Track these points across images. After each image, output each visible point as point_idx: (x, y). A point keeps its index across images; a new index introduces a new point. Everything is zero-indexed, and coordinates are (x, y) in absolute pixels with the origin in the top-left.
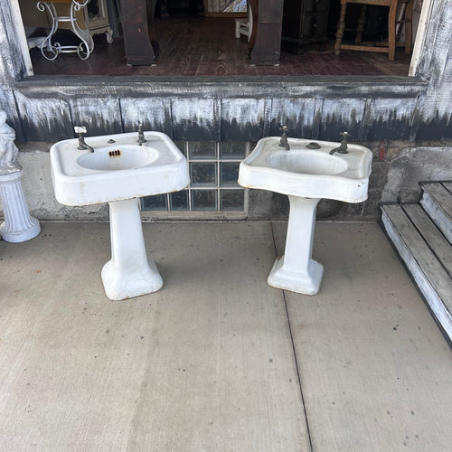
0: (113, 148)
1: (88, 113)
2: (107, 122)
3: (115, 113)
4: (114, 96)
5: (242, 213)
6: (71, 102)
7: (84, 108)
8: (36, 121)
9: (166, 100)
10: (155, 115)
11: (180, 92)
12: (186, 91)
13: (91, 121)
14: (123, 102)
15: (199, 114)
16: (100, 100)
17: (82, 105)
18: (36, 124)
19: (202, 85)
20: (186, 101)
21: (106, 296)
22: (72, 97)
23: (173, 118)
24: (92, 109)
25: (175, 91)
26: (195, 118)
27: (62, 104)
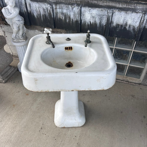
0: (68, 45)
1: (62, 13)
2: (72, 20)
3: (77, 16)
4: (78, 5)
5: (138, 80)
6: (54, 6)
7: (60, 10)
8: (35, 14)
9: (110, 11)
10: (101, 19)
11: (120, 6)
12: (125, 6)
13: (63, 18)
14: (83, 9)
15: (130, 22)
16: (70, 6)
17: (59, 8)
18: (36, 16)
19: (137, 3)
20: (123, 13)
22: (54, 3)
23: (112, 22)
24: (65, 11)
25: (118, 5)
26: (126, 24)
27: (48, 6)
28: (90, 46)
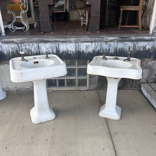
1: (26, 49)
2: (34, 52)
3: (37, 49)
4: (36, 42)
6: (19, 45)
7: (24, 47)
8: (5, 53)
9: (57, 44)
10: (52, 49)
11: (62, 40)
13: (27, 52)
14: (40, 45)
16: (31, 44)
17: (23, 46)
18: (6, 54)
20: (64, 44)
21: (32, 122)
22: (20, 43)
23: (59, 51)
24: (27, 47)
26: (68, 50)
27: (16, 46)
28: (49, 59)
